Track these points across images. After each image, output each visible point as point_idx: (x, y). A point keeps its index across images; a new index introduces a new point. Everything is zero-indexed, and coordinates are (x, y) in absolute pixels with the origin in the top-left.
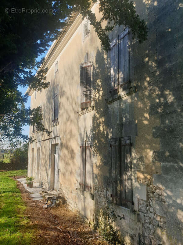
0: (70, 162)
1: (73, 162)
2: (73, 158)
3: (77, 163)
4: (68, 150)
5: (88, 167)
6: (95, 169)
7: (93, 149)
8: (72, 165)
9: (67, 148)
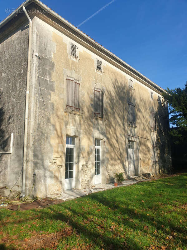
0: (147, 153)
1: (149, 153)
2: (149, 151)
3: (151, 153)
4: (145, 146)
5: (156, 154)
6: (158, 155)
7: (157, 147)
8: (148, 155)
9: (145, 145)
